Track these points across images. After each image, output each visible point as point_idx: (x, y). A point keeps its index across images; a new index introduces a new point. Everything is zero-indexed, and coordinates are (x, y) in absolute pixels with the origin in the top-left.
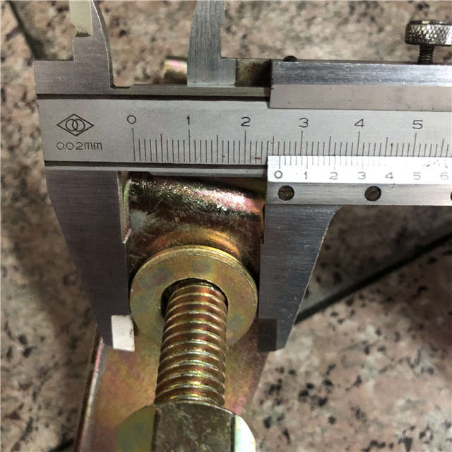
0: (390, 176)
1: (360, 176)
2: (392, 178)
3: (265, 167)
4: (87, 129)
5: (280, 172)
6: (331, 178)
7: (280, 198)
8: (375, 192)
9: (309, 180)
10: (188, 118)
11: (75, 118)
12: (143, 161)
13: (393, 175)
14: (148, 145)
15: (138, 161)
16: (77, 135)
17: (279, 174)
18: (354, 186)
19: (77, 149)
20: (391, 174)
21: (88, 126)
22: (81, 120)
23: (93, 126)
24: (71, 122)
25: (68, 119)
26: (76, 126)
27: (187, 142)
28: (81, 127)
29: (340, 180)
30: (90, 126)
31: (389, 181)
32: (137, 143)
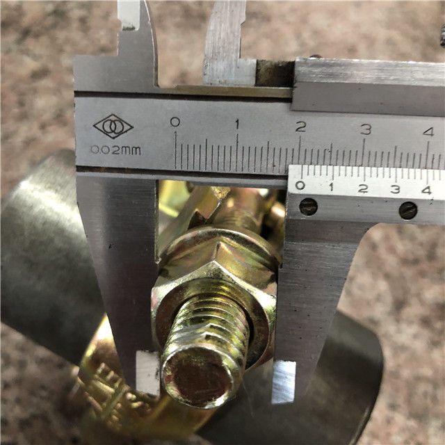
0: (427, 190)
1: (393, 189)
2: (429, 193)
3: (286, 177)
4: (126, 131)
5: (303, 183)
6: (360, 191)
7: (301, 212)
8: (410, 209)
9: (335, 193)
10: (237, 121)
11: (113, 118)
12: (185, 169)
13: (431, 191)
14: (191, 151)
15: (179, 169)
16: (114, 138)
17: (300, 185)
18: (386, 200)
19: (113, 153)
20: (428, 188)
21: (127, 127)
22: (121, 121)
23: (132, 127)
24: (109, 123)
25: (105, 120)
26: (114, 127)
27: (234, 149)
28: (119, 129)
29: (370, 194)
30: (129, 127)
31: (426, 197)
32: (179, 149)
